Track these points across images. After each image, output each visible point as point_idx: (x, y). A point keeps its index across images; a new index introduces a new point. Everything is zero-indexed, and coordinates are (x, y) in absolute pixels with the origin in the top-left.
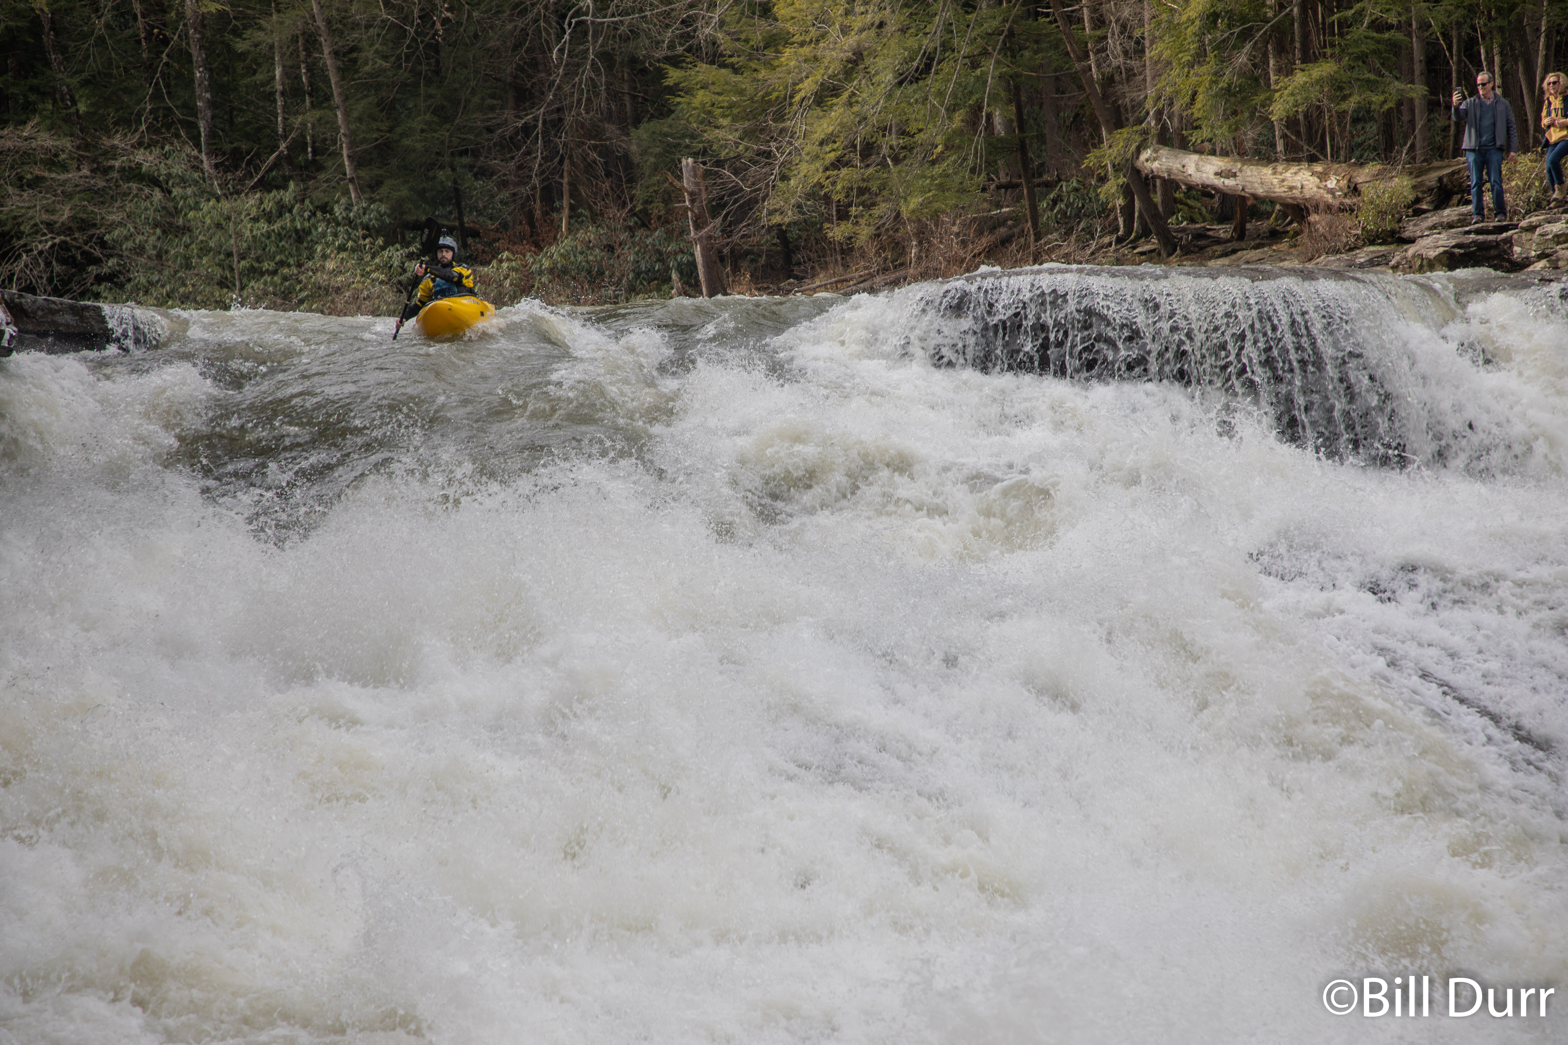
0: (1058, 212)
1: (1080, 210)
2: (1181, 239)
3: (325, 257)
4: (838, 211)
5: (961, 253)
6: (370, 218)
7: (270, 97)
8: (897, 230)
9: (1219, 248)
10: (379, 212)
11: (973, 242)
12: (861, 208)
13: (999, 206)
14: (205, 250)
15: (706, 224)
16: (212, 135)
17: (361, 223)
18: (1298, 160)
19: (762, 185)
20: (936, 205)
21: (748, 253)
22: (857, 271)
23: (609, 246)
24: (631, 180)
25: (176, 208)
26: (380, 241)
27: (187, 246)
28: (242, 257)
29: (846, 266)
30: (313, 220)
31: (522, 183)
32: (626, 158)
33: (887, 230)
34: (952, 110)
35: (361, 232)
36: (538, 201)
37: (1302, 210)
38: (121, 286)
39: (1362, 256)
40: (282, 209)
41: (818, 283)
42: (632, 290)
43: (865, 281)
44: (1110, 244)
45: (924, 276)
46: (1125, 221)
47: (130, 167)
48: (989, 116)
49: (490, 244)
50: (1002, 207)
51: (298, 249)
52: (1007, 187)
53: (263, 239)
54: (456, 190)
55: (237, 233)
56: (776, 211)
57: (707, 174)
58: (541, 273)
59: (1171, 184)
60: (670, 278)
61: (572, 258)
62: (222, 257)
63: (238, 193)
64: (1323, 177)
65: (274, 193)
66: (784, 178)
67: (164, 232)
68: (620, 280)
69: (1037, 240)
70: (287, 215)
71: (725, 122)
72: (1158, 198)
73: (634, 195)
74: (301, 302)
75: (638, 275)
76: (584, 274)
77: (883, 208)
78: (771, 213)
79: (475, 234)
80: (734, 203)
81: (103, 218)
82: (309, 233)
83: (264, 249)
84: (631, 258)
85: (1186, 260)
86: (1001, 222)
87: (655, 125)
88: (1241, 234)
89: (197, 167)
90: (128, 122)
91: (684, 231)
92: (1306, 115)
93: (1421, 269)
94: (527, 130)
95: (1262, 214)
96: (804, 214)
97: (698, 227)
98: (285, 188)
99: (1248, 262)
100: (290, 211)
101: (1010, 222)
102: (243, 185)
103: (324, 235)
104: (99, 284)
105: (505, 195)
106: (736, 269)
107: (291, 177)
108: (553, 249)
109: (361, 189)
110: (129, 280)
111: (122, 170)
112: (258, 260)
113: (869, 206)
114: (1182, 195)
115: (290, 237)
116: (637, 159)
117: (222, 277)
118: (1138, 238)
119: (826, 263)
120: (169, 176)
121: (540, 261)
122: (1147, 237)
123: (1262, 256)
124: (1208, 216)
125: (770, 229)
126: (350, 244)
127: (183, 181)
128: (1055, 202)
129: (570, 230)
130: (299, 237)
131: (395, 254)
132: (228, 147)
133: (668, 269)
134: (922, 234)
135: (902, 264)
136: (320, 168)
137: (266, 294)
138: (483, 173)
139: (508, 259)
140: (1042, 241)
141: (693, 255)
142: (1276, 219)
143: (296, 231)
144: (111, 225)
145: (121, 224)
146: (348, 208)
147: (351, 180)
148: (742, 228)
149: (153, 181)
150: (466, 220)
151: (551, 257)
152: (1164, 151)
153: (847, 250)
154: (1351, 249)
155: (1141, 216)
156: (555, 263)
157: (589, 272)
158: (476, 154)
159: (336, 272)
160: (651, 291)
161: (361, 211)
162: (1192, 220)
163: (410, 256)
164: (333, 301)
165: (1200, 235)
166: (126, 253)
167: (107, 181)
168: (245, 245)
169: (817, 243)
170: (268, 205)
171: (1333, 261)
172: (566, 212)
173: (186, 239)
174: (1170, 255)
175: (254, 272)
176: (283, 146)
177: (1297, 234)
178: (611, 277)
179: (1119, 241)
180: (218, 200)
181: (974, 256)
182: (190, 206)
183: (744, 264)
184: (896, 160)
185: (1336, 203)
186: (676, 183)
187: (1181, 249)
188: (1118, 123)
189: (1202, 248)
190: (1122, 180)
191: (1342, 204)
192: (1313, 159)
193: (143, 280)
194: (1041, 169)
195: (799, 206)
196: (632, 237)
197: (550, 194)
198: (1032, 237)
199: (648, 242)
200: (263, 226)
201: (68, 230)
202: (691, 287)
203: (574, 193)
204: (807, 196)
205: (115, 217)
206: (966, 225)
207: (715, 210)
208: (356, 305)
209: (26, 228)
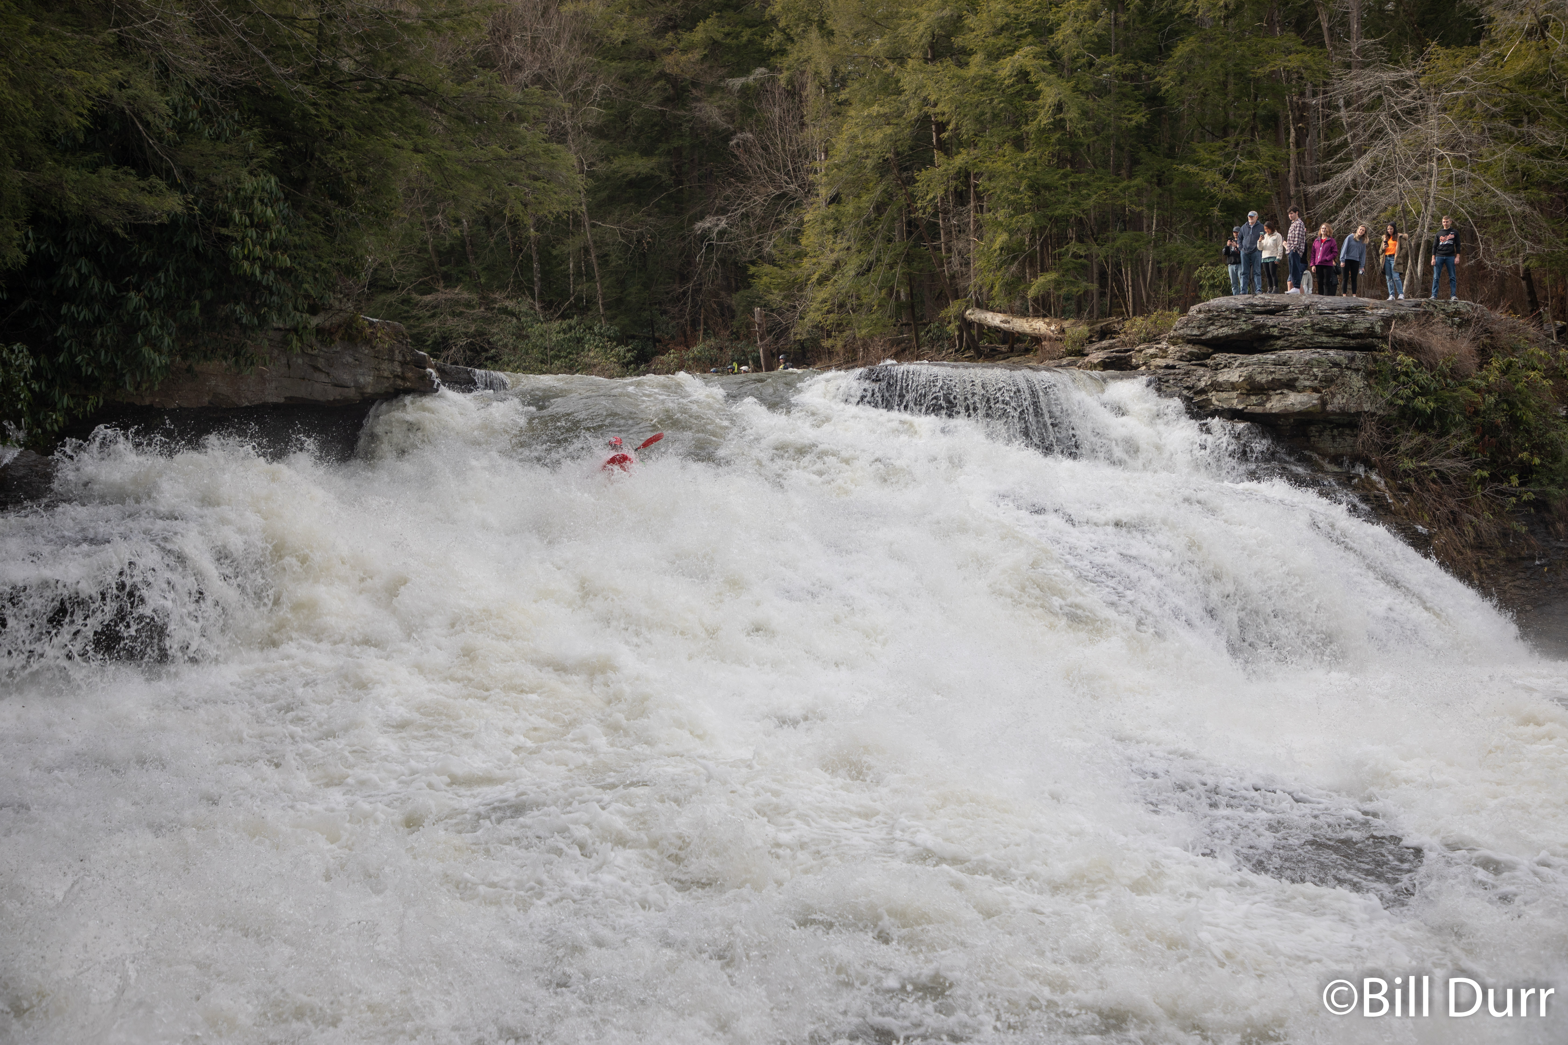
0: (928, 337)
1: (938, 336)
2: (985, 351)
3: (589, 350)
4: (827, 334)
5: (880, 354)
6: (611, 333)
7: (568, 276)
8: (854, 344)
9: (1001, 356)
10: (615, 330)
12: (838, 333)
13: (902, 333)
14: (535, 346)
15: (765, 338)
16: (541, 294)
17: (607, 335)
18: (1038, 317)
19: (791, 321)
20: (872, 333)
22: (833, 361)
23: (721, 347)
24: (733, 317)
25: (523, 327)
26: (615, 344)
27: (527, 344)
28: (552, 350)
29: (830, 360)
30: (584, 333)
31: (681, 318)
32: (729, 307)
33: (849, 343)
34: (880, 289)
35: (606, 339)
36: (689, 327)
37: (1039, 339)
38: (497, 362)
39: (1065, 362)
40: (571, 328)
41: (815, 366)
43: (836, 365)
44: (952, 353)
45: (864, 365)
46: (959, 342)
47: (502, 308)
48: (898, 292)
49: (665, 346)
51: (577, 347)
52: (906, 325)
53: (562, 342)
54: (652, 321)
55: (550, 339)
56: (798, 333)
57: (766, 315)
58: (688, 360)
59: (981, 326)
61: (703, 353)
62: (543, 349)
63: (551, 320)
64: (1049, 324)
65: (567, 320)
66: (802, 318)
67: (517, 338)
69: (918, 350)
70: (573, 331)
71: (776, 292)
72: (975, 332)
73: (733, 325)
74: (577, 371)
76: (708, 360)
77: (848, 332)
78: (795, 334)
79: (659, 341)
80: (778, 329)
81: (489, 331)
82: (583, 339)
83: (562, 346)
85: (986, 361)
86: (902, 341)
87: (742, 292)
88: (1012, 350)
89: (533, 308)
90: (502, 287)
91: (755, 342)
92: (1043, 296)
93: (1091, 368)
94: (684, 293)
95: (1022, 341)
96: (812, 335)
97: (761, 340)
98: (572, 318)
99: (1013, 363)
100: (574, 329)
101: (906, 341)
102: (553, 317)
103: (589, 340)
105: (674, 323)
107: (575, 313)
108: (695, 349)
109: (607, 319)
111: (499, 309)
112: (559, 351)
113: (840, 332)
114: (986, 331)
115: (574, 341)
116: (735, 308)
117: (542, 359)
118: (965, 350)
119: (821, 357)
120: (520, 312)
121: (688, 354)
122: (969, 350)
123: (1020, 360)
124: (997, 341)
125: (795, 342)
126: (601, 345)
127: (526, 315)
128: (928, 332)
129: (703, 340)
130: (578, 341)
131: (621, 350)
132: (547, 299)
134: (865, 346)
135: (854, 358)
136: (589, 310)
137: (562, 367)
138: (664, 312)
139: (673, 353)
140: (921, 351)
141: (759, 352)
142: (1028, 343)
143: (577, 338)
144: (493, 334)
145: (497, 334)
146: (601, 328)
147: (603, 315)
148: (782, 342)
149: (512, 314)
150: (657, 335)
151: (694, 352)
152: (977, 311)
153: (830, 352)
154: (1060, 358)
155: (966, 340)
156: (695, 355)
157: (711, 360)
158: (660, 303)
159: (595, 357)
161: (607, 330)
162: (990, 343)
163: (628, 351)
165: (993, 350)
166: (499, 347)
167: (492, 314)
168: (553, 344)
169: (817, 349)
170: (564, 326)
171: (1050, 363)
172: (702, 332)
173: (527, 341)
174: (979, 358)
175: (557, 357)
176: (572, 299)
177: (1037, 350)
179: (956, 351)
180: (542, 323)
181: (887, 355)
182: (529, 326)
184: (854, 311)
185: (1054, 337)
186: (752, 319)
187: (985, 356)
188: (957, 298)
189: (994, 356)
190: (958, 323)
191: (1057, 337)
192: (1045, 316)
193: (506, 360)
194: (923, 317)
195: (809, 332)
196: (731, 344)
197: (694, 323)
198: (916, 349)
199: (738, 346)
200: (562, 336)
201: (474, 336)
202: (757, 368)
203: (706, 323)
204: (813, 327)
205: (495, 331)
206: (885, 342)
207: (769, 332)
208: (602, 373)
209: (454, 335)
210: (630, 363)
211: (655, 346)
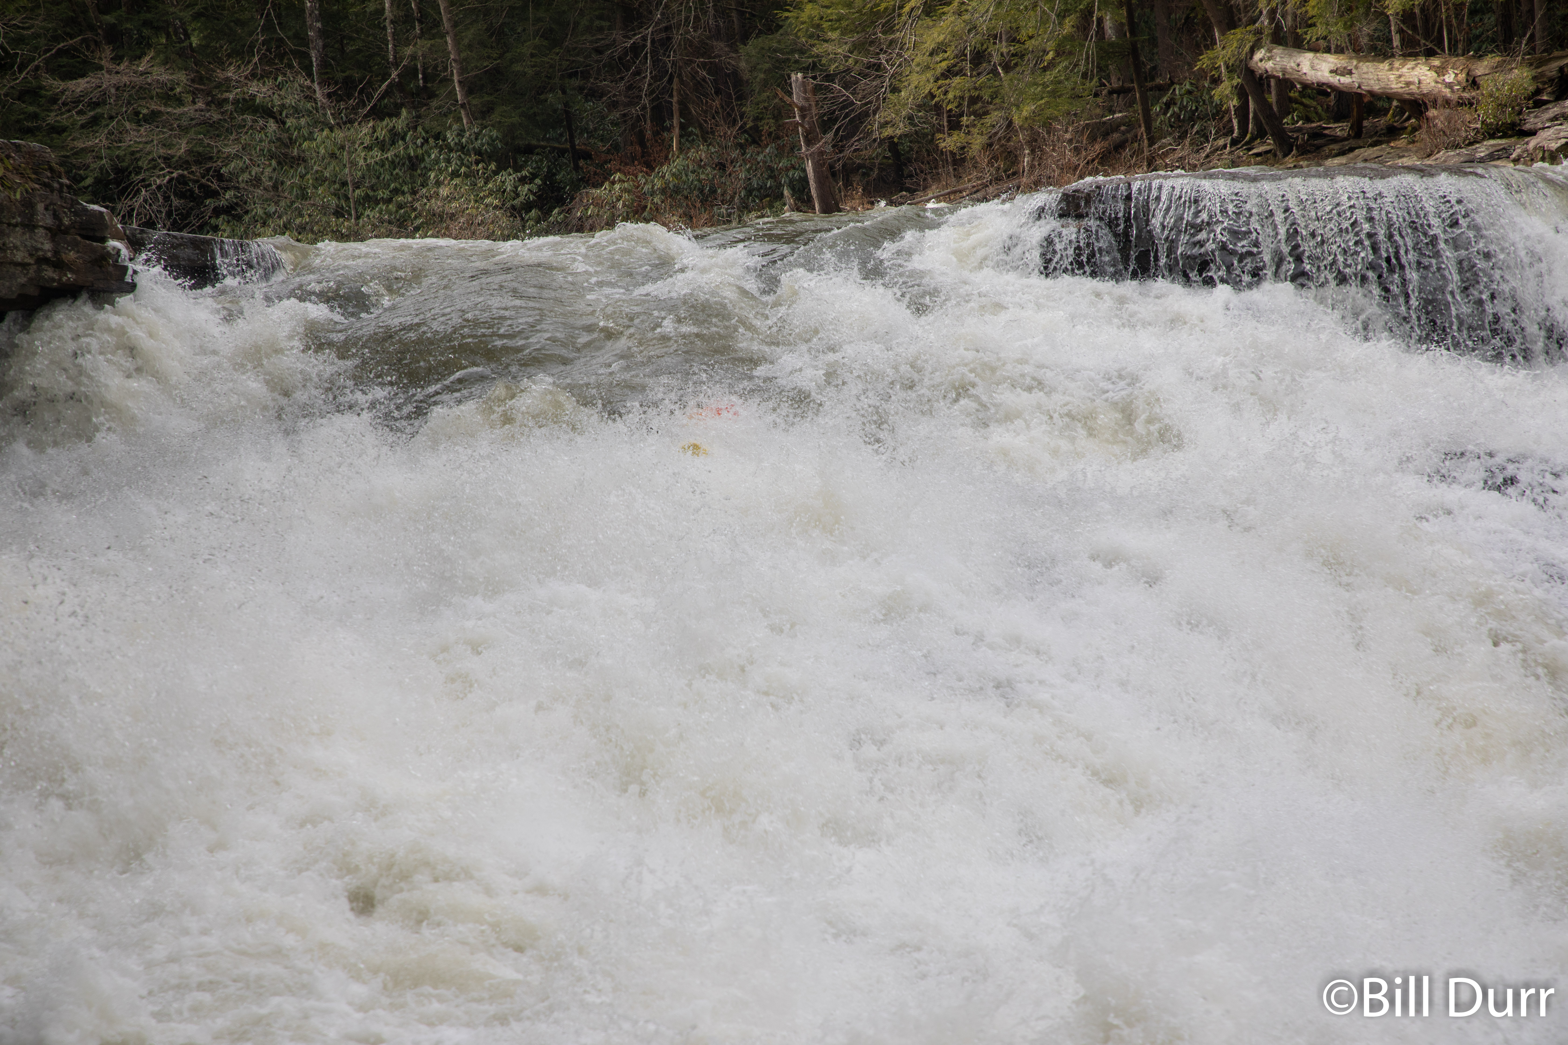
0: (1171, 116)
1: (1193, 112)
2: (1297, 138)
3: (438, 183)
4: (949, 121)
5: (1075, 160)
6: (482, 143)
7: (380, 25)
8: (1009, 140)
9: (1336, 147)
10: (491, 137)
11: (1086, 149)
12: (972, 117)
13: (1111, 111)
14: (320, 180)
15: (816, 140)
16: (324, 64)
17: (474, 148)
18: (1415, 55)
19: (872, 98)
20: (1048, 112)
21: (860, 166)
22: (969, 181)
23: (721, 164)
24: (741, 97)
25: (290, 139)
26: (493, 166)
27: (302, 177)
28: (357, 186)
29: (959, 177)
30: (425, 147)
31: (632, 103)
32: (735, 74)
33: (1000, 139)
34: (1062, 16)
35: (473, 158)
36: (649, 121)
37: (1420, 105)
38: (239, 218)
39: (1482, 150)
40: (395, 136)
41: (930, 195)
42: (745, 208)
43: (977, 191)
44: (1225, 146)
45: (1037, 185)
46: (1239, 123)
47: (244, 99)
48: (1100, 21)
49: (601, 166)
50: (1114, 113)
51: (412, 176)
52: (1119, 91)
53: (377, 167)
54: (567, 112)
55: (351, 163)
56: (887, 123)
57: (817, 89)
58: (653, 193)
59: (1285, 83)
60: (782, 194)
61: (684, 177)
62: (337, 186)
63: (351, 122)
64: (1441, 71)
65: (387, 120)
66: (895, 90)
67: (279, 163)
68: (733, 198)
69: (1150, 145)
70: (400, 142)
71: (833, 35)
72: (1272, 98)
73: (744, 113)
74: (417, 229)
75: (750, 192)
76: (696, 193)
77: (994, 117)
78: (882, 126)
79: (587, 156)
80: (845, 118)
81: (219, 151)
82: (423, 160)
83: (378, 178)
84: (742, 175)
85: (1303, 159)
86: (1114, 127)
87: (764, 41)
88: (1358, 132)
89: (310, 98)
90: (241, 54)
91: (795, 147)
92: (1423, 9)
93: (1543, 161)
94: (636, 50)
95: (1380, 110)
96: (915, 125)
97: (809, 142)
98: (398, 115)
99: (1366, 160)
100: (403, 139)
101: (1123, 128)
102: (356, 114)
103: (437, 162)
104: (217, 217)
105: (615, 115)
106: (848, 184)
107: (402, 105)
108: (665, 168)
109: (473, 114)
110: (247, 212)
111: (236, 102)
113: (978, 116)
114: (1297, 94)
115: (403, 164)
116: (746, 76)
117: (337, 206)
118: (1253, 139)
119: (938, 174)
120: (283, 106)
121: (653, 181)
122: (1262, 138)
123: (1380, 154)
124: (1323, 114)
125: (882, 142)
126: (463, 170)
127: (296, 111)
128: (1168, 105)
129: (681, 150)
130: (413, 165)
131: (508, 179)
132: (340, 75)
133: (780, 186)
134: (1035, 143)
135: (1014, 174)
136: (432, 95)
137: (382, 221)
138: (593, 94)
139: (620, 181)
140: (1156, 146)
141: (804, 170)
142: (1394, 116)
143: (410, 158)
144: (227, 157)
145: (237, 157)
146: (461, 133)
147: (463, 106)
148: (854, 142)
149: (267, 112)
150: (577, 142)
151: (663, 177)
152: (1278, 51)
153: (958, 161)
154: (1471, 144)
155: (1256, 117)
156: (667, 183)
157: (701, 191)
158: (585, 76)
159: (450, 199)
160: (763, 208)
161: (473, 137)
162: (1308, 120)
163: (523, 180)
164: (447, 228)
165: (1317, 134)
166: (242, 185)
167: (222, 113)
168: (359, 173)
169: (928, 155)
170: (381, 133)
171: (1452, 157)
172: (677, 131)
173: (301, 169)
174: (1285, 155)
175: (369, 201)
176: (394, 74)
177: (1415, 129)
178: (722, 195)
179: (1234, 143)
180: (331, 129)
181: (1088, 163)
182: (304, 136)
183: (856, 179)
184: (1007, 68)
185: (1454, 97)
186: (786, 98)
187: (1297, 149)
188: (1233, 25)
189: (1318, 148)
190: (1236, 81)
191: (1460, 98)
192: (1430, 53)
193: (260, 212)
194: (1154, 73)
195: (910, 118)
196: (743, 154)
197: (660, 114)
198: (1146, 141)
199: (759, 159)
200: (377, 155)
201: (184, 164)
202: (803, 202)
203: (684, 112)
204: (920, 107)
205: (231, 149)
206: (1079, 132)
207: (826, 126)
208: (470, 231)
209: (144, 163)
210: (528, 206)
211: (577, 168)
